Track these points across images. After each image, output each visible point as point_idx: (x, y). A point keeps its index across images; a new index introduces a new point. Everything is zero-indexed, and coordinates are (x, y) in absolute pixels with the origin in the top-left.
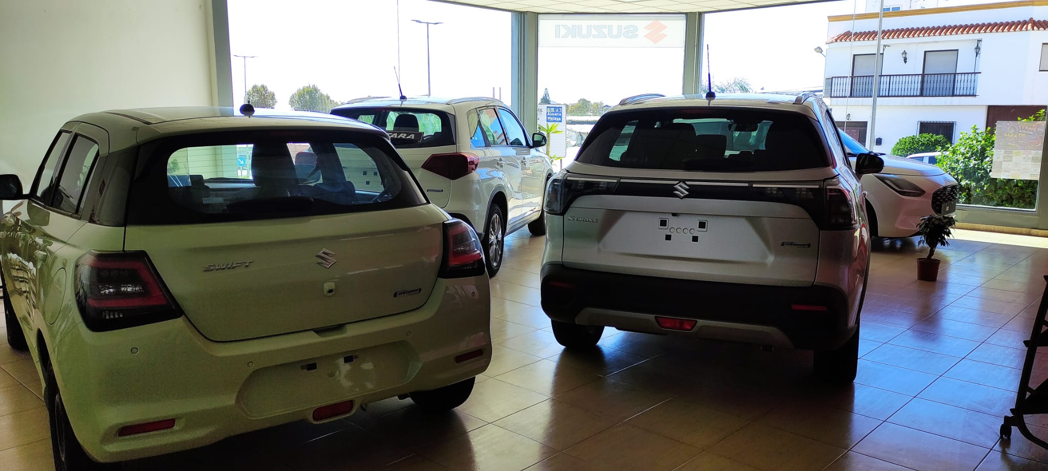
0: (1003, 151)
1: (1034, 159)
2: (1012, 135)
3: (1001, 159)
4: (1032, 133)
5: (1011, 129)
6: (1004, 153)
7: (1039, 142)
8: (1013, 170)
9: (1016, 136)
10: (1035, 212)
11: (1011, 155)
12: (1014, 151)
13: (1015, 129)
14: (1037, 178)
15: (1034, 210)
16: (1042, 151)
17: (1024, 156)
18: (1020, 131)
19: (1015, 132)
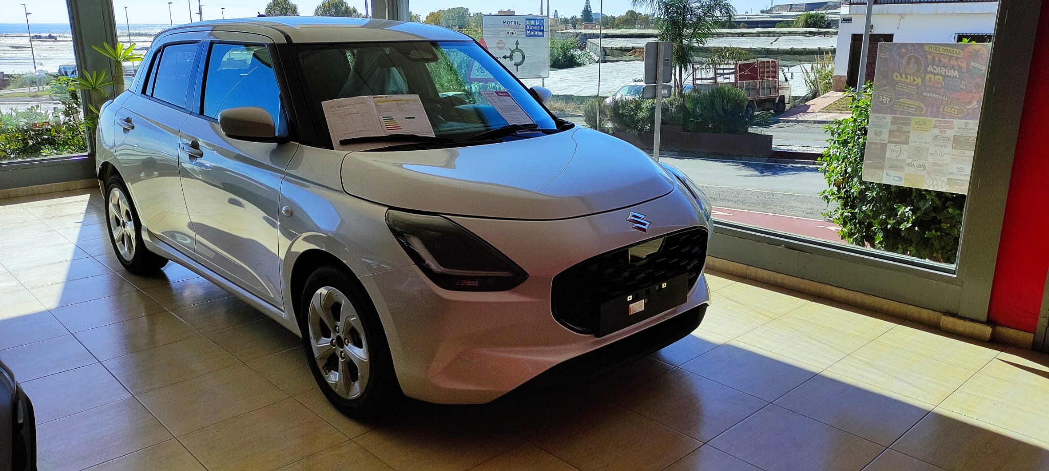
0: (889, 118)
1: (958, 142)
2: (910, 79)
3: (885, 136)
4: (956, 73)
5: (909, 63)
6: (892, 123)
7: (973, 97)
8: (909, 165)
9: (919, 81)
10: (953, 272)
11: (905, 128)
12: (914, 119)
13: (917, 61)
14: (963, 190)
15: (953, 267)
16: (978, 121)
17: (936, 131)
18: (930, 68)
19: (918, 70)
